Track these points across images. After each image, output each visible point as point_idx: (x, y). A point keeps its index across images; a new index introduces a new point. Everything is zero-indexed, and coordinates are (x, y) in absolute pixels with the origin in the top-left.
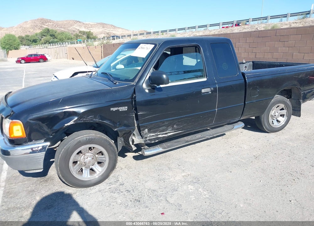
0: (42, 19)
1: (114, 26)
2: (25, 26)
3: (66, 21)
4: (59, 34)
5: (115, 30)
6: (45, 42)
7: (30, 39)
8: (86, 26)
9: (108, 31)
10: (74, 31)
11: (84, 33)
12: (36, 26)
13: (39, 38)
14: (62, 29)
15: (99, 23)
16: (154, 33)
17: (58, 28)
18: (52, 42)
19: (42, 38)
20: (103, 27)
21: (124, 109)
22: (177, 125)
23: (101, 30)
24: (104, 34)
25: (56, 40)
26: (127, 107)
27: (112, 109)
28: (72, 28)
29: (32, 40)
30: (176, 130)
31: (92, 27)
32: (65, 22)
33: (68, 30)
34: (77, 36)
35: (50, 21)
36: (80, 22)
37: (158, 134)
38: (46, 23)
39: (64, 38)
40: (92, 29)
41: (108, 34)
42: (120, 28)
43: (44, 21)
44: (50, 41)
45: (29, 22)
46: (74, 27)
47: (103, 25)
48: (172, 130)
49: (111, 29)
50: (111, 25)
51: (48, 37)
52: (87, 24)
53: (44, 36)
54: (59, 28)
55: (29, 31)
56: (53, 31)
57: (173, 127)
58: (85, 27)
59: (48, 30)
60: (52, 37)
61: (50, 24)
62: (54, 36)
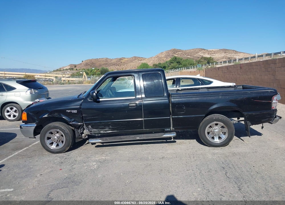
0: (174, 50)
1: (236, 51)
2: (160, 56)
3: (193, 49)
4: (184, 61)
5: (236, 55)
6: (172, 68)
7: (161, 66)
8: (209, 52)
9: (229, 56)
10: (198, 58)
11: (205, 59)
12: (169, 56)
13: (168, 65)
14: (189, 57)
15: (221, 49)
16: (259, 56)
17: (185, 56)
18: (178, 68)
19: (170, 64)
20: (225, 53)
21: (75, 111)
22: (112, 126)
23: (223, 55)
24: (226, 58)
25: (181, 66)
26: (76, 111)
27: (67, 111)
28: (197, 55)
29: (163, 67)
30: (112, 130)
31: (214, 53)
32: (192, 51)
33: (194, 57)
34: (199, 62)
35: (180, 51)
36: (204, 50)
37: (100, 130)
38: (177, 52)
39: (188, 64)
40: (214, 54)
41: (229, 58)
42: (242, 52)
43: (175, 51)
44: (176, 67)
45: (164, 53)
46: (199, 54)
47: (225, 51)
48: (109, 129)
49: (233, 54)
50: (233, 50)
51: (175, 64)
52: (210, 51)
53: (172, 63)
54: (187, 55)
55: (163, 60)
56: (179, 58)
57: (109, 127)
58: (208, 54)
59: (176, 58)
60: (177, 64)
61: (180, 53)
62: (180, 62)
